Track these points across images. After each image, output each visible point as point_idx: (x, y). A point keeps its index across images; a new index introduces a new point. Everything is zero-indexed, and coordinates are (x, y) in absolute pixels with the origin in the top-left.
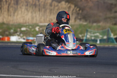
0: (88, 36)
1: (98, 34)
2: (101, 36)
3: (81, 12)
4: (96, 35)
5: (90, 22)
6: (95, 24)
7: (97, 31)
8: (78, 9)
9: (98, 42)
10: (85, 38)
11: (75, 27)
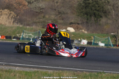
0: (24, 36)
1: (31, 34)
2: (33, 36)
3: (18, 17)
4: (29, 35)
5: (24, 25)
6: (28, 27)
7: (30, 32)
8: (16, 15)
9: (31, 40)
10: (21, 37)
11: (14, 28)
